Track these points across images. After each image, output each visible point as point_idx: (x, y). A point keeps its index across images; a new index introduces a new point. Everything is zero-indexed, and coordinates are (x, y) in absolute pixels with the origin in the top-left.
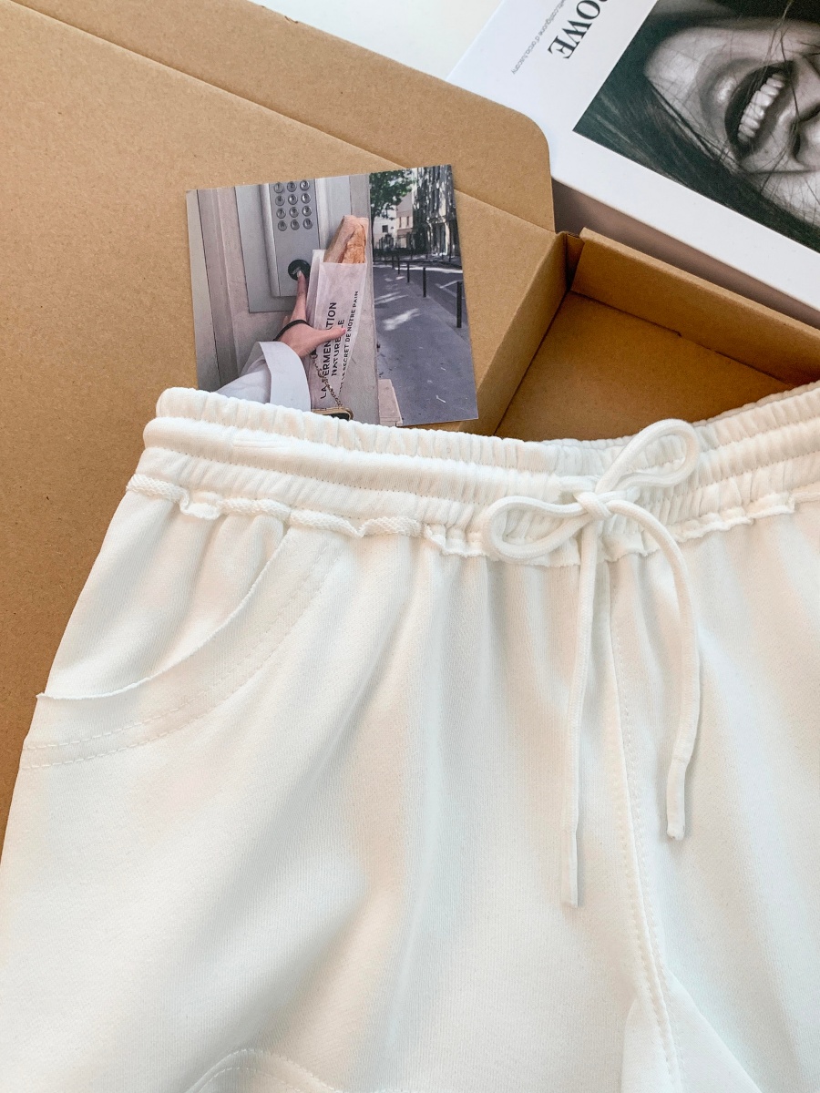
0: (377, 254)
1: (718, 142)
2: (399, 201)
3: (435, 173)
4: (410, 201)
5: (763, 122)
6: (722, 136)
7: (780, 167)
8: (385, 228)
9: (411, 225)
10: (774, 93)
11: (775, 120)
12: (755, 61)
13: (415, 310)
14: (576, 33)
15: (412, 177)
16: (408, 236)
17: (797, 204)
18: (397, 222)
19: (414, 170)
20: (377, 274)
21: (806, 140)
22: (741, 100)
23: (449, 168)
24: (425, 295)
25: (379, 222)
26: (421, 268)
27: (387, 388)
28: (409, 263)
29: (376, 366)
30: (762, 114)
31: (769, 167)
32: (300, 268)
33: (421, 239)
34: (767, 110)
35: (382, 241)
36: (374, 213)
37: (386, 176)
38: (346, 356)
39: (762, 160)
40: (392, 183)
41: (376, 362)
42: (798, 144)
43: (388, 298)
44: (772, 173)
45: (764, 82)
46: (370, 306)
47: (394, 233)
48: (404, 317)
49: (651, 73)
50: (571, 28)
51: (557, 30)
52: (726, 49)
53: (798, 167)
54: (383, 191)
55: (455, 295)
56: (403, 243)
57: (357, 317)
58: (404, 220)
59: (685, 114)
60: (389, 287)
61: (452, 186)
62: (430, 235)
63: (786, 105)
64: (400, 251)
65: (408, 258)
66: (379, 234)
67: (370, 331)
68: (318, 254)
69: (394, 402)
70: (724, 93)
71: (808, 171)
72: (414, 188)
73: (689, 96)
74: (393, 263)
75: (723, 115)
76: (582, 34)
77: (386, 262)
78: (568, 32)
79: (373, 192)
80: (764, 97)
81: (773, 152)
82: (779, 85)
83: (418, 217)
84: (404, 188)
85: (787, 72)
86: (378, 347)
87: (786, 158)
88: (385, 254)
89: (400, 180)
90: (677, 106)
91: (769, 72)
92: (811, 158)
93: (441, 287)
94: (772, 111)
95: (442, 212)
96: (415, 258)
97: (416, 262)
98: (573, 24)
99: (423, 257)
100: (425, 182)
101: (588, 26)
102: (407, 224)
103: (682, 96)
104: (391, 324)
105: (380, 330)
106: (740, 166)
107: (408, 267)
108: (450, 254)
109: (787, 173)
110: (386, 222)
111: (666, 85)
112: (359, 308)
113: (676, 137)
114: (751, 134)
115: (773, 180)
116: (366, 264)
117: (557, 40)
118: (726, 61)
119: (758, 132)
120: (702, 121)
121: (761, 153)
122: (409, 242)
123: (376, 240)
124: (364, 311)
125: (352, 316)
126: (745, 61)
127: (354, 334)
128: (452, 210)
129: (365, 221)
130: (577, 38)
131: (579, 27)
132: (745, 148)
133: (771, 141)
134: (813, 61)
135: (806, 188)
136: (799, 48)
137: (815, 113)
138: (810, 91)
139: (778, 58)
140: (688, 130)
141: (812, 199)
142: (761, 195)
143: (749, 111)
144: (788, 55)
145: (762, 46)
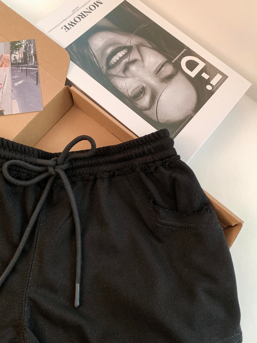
0: (12, 64)
1: (103, 64)
2: (19, 50)
3: (30, 41)
4: (22, 49)
5: (118, 61)
6: (104, 62)
7: (118, 75)
8: (15, 57)
9: (23, 56)
10: (124, 54)
11: (122, 61)
12: (121, 44)
13: (24, 80)
14: (72, 25)
15: (23, 43)
16: (22, 59)
17: (119, 86)
18: (18, 55)
19: (24, 41)
20: (12, 70)
21: (128, 69)
22: (114, 53)
23: (34, 40)
24: (27, 76)
25: (13, 55)
26: (26, 68)
27: (15, 103)
28: (22, 67)
29: (11, 96)
30: (118, 59)
33: (25, 60)
34: (120, 58)
35: (14, 61)
36: (12, 53)
37: (15, 42)
38: (2, 94)
39: (113, 72)
40: (17, 44)
41: (11, 95)
42: (126, 69)
43: (16, 77)
44: (115, 75)
45: (122, 50)
46: (10, 79)
47: (17, 58)
48: (20, 82)
49: (90, 41)
50: (70, 23)
51: (66, 23)
52: (114, 39)
53: (123, 75)
54: (14, 47)
55: (36, 76)
56: (20, 61)
57: (6, 82)
58: (20, 55)
59: (96, 54)
60: (16, 74)
61: (34, 45)
62: (28, 59)
64: (19, 64)
65: (22, 66)
66: (13, 59)
67: (10, 87)
69: (17, 106)
70: (109, 51)
71: (126, 77)
72: (24, 46)
73: (98, 49)
74: (17, 67)
75: (107, 57)
76: (73, 26)
77: (15, 67)
78: (69, 24)
79: (11, 47)
80: (120, 54)
82: (126, 51)
83: (25, 54)
84: (20, 46)
85: (130, 49)
86: (12, 91)
87: (121, 72)
88: (15, 64)
89: (19, 43)
91: (124, 47)
92: (128, 74)
93: (32, 73)
95: (32, 52)
96: (24, 65)
97: (24, 67)
98: (71, 22)
99: (26, 65)
100: (27, 44)
101: (75, 24)
102: (22, 56)
103: (96, 49)
104: (16, 84)
105: (13, 86)
106: (107, 72)
107: (22, 68)
108: (34, 64)
109: (120, 77)
110: (15, 55)
111: (93, 45)
112: (6, 80)
114: (113, 63)
115: (115, 78)
116: (9, 67)
117: (65, 26)
118: (113, 42)
119: (115, 63)
120: (100, 57)
121: (114, 70)
122: (22, 61)
123: (12, 60)
124: (8, 81)
125: (4, 82)
126: (118, 43)
127: (5, 87)
128: (35, 52)
129: (9, 55)
130: (71, 27)
132: (110, 67)
133: (118, 67)
134: (138, 47)
135: (123, 82)
136: (135, 43)
137: (134, 62)
138: (134, 55)
139: (128, 44)
140: (94, 59)
141: (124, 85)
142: (109, 81)
143: (115, 57)
144: (132, 44)
145: (125, 40)
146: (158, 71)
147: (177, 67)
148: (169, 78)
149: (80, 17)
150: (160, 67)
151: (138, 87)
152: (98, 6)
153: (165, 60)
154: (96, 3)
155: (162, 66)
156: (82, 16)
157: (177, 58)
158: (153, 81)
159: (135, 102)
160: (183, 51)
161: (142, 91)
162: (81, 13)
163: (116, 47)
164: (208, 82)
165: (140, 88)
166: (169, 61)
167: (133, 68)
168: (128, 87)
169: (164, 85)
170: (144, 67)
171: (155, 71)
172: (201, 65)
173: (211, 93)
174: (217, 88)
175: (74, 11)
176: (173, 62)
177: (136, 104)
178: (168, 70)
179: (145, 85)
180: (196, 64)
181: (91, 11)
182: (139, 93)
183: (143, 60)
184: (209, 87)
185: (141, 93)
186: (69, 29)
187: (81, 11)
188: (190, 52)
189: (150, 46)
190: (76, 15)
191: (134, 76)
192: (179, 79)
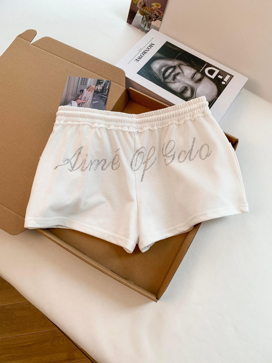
1: (161, 77)
5: (169, 75)
6: (162, 76)
7: (171, 82)
10: (172, 70)
11: (171, 74)
12: (169, 65)
17: (172, 87)
21: (176, 78)
22: (166, 71)
31: (169, 81)
32: (82, 91)
34: (170, 73)
39: (168, 80)
42: (174, 78)
44: (169, 82)
45: (170, 68)
49: (151, 66)
50: (139, 57)
51: (136, 58)
52: (165, 63)
59: (156, 72)
63: (173, 72)
68: (86, 90)
70: (163, 70)
71: (175, 82)
75: (162, 73)
78: (138, 58)
80: (170, 71)
81: (170, 79)
82: (173, 69)
85: (174, 67)
87: (172, 80)
90: (155, 71)
91: (171, 67)
92: (176, 81)
94: (171, 73)
101: (142, 58)
103: (156, 69)
106: (164, 81)
109: (172, 83)
111: (153, 68)
113: (154, 76)
115: (169, 84)
117: (136, 59)
118: (164, 65)
119: (168, 76)
120: (159, 73)
121: (168, 79)
126: (167, 65)
130: (140, 59)
131: (140, 58)
132: (165, 78)
133: (170, 78)
134: (179, 66)
135: (174, 85)
136: (177, 64)
137: (178, 74)
138: (178, 70)
139: (173, 65)
140: (156, 75)
141: (175, 87)
142: (166, 86)
143: (167, 73)
144: (175, 65)
145: (171, 63)
146: (193, 78)
147: (203, 74)
148: (200, 80)
149: (144, 53)
150: (193, 75)
151: (183, 87)
152: (152, 46)
153: (196, 71)
154: (151, 45)
155: (195, 74)
156: (145, 53)
157: (202, 69)
158: (191, 83)
159: (183, 95)
160: (205, 65)
161: (186, 89)
162: (144, 51)
163: (167, 67)
164: (222, 80)
165: (184, 87)
166: (198, 71)
167: (178, 77)
168: (177, 87)
169: (198, 84)
170: (184, 76)
171: (191, 78)
172: (217, 71)
173: (225, 86)
174: (228, 83)
175: (140, 51)
176: (200, 71)
177: (184, 96)
178: (198, 76)
179: (186, 86)
180: (214, 71)
181: (149, 49)
182: (184, 90)
183: (183, 72)
184: (223, 83)
185: (185, 90)
186: (139, 61)
187: (144, 50)
188: (209, 65)
189: (186, 64)
190: (141, 52)
191: (179, 82)
192: (205, 80)
